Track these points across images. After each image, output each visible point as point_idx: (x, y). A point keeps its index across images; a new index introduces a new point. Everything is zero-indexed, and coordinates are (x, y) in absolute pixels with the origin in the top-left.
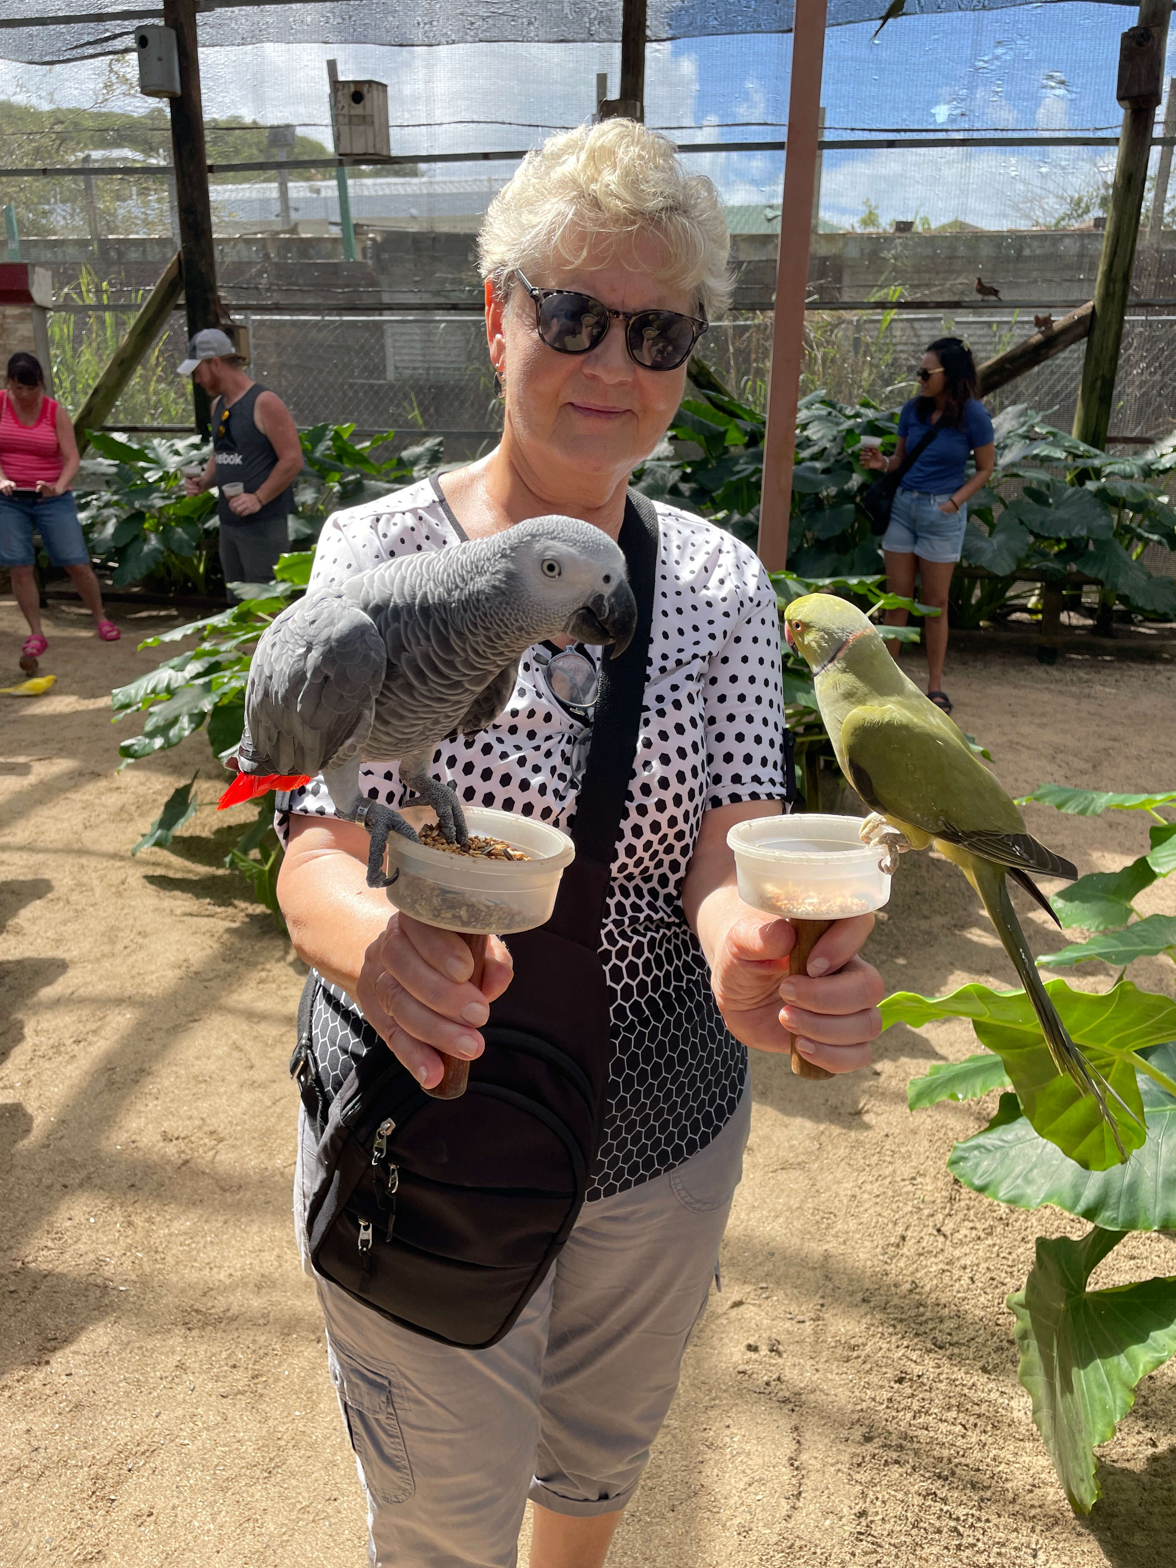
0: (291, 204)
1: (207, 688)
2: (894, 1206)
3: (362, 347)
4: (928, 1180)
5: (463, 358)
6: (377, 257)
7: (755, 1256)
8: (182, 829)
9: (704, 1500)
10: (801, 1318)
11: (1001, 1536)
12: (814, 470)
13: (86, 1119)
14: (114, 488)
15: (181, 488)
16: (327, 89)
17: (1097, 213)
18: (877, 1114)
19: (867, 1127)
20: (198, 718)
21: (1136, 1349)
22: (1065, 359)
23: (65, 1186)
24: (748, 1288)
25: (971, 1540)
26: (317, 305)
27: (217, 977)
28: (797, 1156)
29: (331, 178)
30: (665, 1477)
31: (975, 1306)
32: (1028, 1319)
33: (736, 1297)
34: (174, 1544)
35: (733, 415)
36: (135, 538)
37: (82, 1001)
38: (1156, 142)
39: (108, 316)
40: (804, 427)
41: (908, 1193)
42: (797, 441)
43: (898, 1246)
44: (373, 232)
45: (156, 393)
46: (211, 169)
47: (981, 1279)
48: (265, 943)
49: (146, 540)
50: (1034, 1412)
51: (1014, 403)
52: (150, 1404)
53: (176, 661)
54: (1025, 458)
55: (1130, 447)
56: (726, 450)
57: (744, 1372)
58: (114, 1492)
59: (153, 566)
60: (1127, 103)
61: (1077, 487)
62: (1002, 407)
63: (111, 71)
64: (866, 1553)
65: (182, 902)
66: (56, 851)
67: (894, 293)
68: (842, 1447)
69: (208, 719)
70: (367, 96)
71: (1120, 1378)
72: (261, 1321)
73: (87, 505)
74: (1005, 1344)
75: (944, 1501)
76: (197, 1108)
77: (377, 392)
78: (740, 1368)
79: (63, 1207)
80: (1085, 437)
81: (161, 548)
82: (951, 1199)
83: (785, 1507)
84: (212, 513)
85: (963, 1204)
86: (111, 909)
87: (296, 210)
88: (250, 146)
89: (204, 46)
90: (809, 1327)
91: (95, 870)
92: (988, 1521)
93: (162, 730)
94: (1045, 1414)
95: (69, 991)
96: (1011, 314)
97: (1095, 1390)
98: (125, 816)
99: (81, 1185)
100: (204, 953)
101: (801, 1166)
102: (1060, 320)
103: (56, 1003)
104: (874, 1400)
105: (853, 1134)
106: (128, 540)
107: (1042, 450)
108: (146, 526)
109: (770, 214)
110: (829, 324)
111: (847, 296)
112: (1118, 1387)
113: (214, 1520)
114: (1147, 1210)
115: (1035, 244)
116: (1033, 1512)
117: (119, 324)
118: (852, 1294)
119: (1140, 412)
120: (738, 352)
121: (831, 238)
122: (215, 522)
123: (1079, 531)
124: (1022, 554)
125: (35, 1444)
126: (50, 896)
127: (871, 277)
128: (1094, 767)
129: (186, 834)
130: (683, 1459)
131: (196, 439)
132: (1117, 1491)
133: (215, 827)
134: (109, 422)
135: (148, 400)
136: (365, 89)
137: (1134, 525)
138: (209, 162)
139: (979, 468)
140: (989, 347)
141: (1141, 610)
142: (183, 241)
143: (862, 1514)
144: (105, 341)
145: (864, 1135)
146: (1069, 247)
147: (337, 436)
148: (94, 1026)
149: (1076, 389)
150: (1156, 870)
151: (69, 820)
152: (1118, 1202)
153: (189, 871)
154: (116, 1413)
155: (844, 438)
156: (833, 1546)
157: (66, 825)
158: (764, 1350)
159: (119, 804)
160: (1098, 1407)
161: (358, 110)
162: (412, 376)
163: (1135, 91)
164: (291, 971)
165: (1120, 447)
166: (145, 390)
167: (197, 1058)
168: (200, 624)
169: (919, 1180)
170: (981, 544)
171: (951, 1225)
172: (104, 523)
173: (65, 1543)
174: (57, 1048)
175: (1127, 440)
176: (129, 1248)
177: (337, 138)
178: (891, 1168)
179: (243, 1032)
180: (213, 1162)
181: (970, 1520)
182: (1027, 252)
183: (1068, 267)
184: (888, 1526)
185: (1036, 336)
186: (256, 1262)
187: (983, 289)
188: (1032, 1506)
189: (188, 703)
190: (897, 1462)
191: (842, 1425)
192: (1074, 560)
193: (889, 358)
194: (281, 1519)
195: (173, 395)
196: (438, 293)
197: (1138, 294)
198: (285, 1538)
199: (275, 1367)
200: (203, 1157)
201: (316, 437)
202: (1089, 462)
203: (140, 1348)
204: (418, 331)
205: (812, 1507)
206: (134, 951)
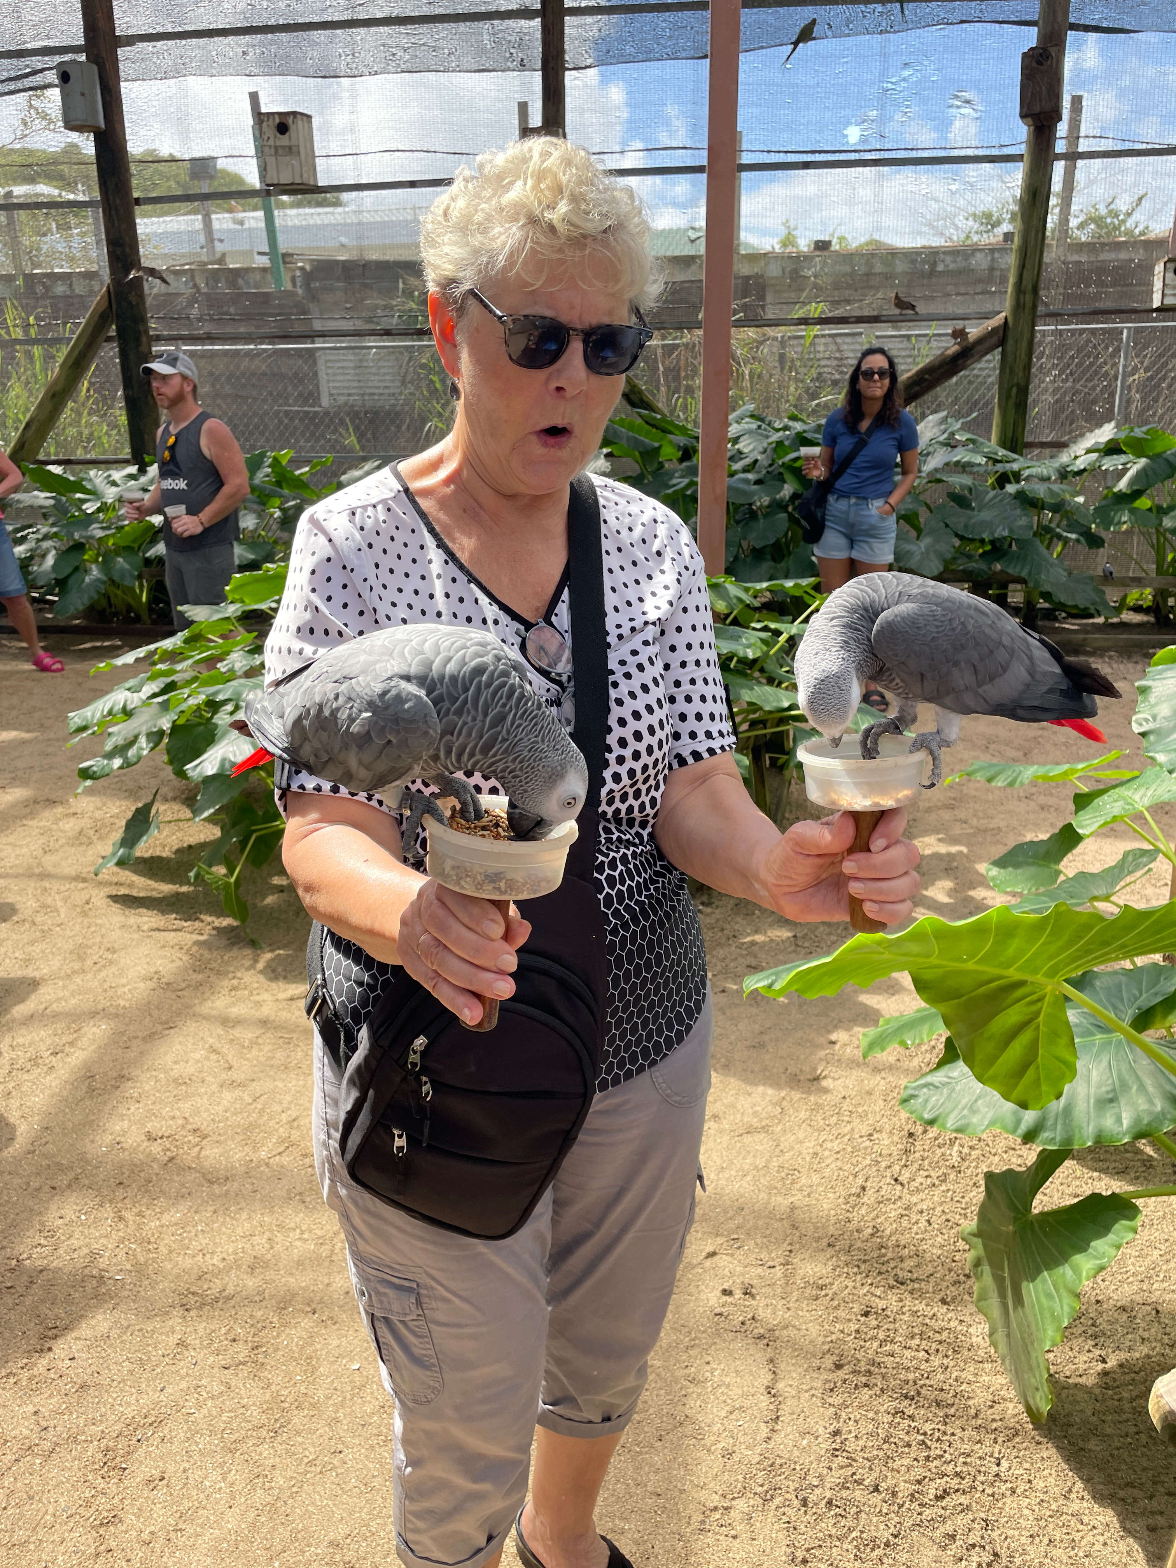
0: (216, 236)
1: (165, 706)
2: (854, 1161)
3: (296, 374)
4: (884, 1135)
5: (398, 384)
6: (307, 285)
7: (725, 1212)
8: (144, 849)
9: (689, 1429)
10: (771, 1264)
11: (966, 1447)
12: (747, 481)
13: (70, 1125)
14: (51, 521)
15: (121, 518)
16: (250, 122)
17: (1006, 227)
18: (834, 1079)
19: (826, 1091)
20: (156, 736)
21: (1078, 1259)
22: (981, 369)
23: (54, 1188)
24: (720, 1240)
25: (938, 1452)
26: (250, 334)
27: (188, 986)
28: (761, 1120)
29: (255, 209)
30: (651, 1411)
31: (933, 1246)
32: (980, 1247)
33: (710, 1249)
34: (187, 1504)
35: (665, 431)
36: (76, 569)
37: (56, 1016)
38: (1059, 157)
39: (37, 351)
40: (736, 440)
41: (866, 1148)
42: (729, 454)
43: (859, 1196)
44: (302, 261)
45: (89, 425)
46: (138, 201)
47: (937, 1222)
48: (235, 952)
49: (87, 571)
50: (991, 1335)
51: (935, 412)
52: (154, 1380)
53: (131, 683)
54: (947, 464)
55: (1047, 451)
56: (661, 465)
57: (721, 1314)
58: (125, 1462)
59: (96, 597)
60: (1030, 120)
61: (998, 490)
62: (924, 416)
63: (31, 106)
64: (842, 1467)
65: (149, 919)
66: (17, 876)
67: (816, 309)
68: (815, 1375)
69: (166, 740)
70: (292, 128)
71: (1066, 1287)
72: (257, 1298)
73: (23, 539)
74: (962, 1278)
75: (912, 1418)
76: (179, 1109)
77: (312, 419)
78: (717, 1311)
79: (53, 1207)
80: (1003, 443)
81: (104, 578)
82: (906, 1151)
83: (764, 1430)
84: (153, 542)
85: (917, 1155)
86: (78, 927)
87: (221, 241)
88: (168, 179)
89: (126, 80)
90: (779, 1272)
91: (59, 892)
92: (953, 1434)
93: (121, 750)
94: (1000, 1335)
95: (42, 1007)
96: (930, 327)
97: (1043, 1300)
98: (85, 840)
99: (69, 1186)
100: (174, 965)
101: (765, 1129)
102: (974, 331)
103: (30, 1019)
104: (842, 1332)
105: (812, 1098)
106: (69, 570)
107: (961, 455)
108: (86, 557)
109: (693, 235)
110: (755, 340)
111: (771, 314)
112: (1064, 1294)
113: (224, 1479)
114: (1081, 1128)
115: (948, 259)
116: (994, 1425)
117: (49, 358)
118: (818, 1240)
119: (1055, 417)
120: (667, 370)
121: (755, 257)
122: (160, 548)
123: (1002, 532)
124: (949, 556)
125: (44, 1424)
126: (15, 918)
127: (793, 295)
128: (1025, 754)
129: (147, 855)
130: (668, 1394)
131: (133, 469)
132: (1071, 1403)
133: (176, 847)
134: (41, 457)
135: (80, 433)
136: (290, 120)
137: (1053, 525)
138: (136, 195)
139: (904, 473)
140: (910, 360)
141: (1062, 606)
142: (112, 274)
143: (837, 1433)
144: (35, 375)
145: (824, 1099)
146: (980, 262)
147: (276, 461)
148: (70, 1038)
149: (993, 397)
150: (1080, 831)
151: (27, 845)
152: (1055, 1124)
153: (153, 890)
154: (122, 1390)
155: (775, 450)
156: (811, 1463)
157: (25, 850)
158: (738, 1294)
159: (78, 829)
160: (1047, 1314)
161: (283, 140)
162: (346, 403)
163: (1037, 109)
164: (262, 979)
165: (1037, 451)
166: (76, 423)
167: (176, 1063)
168: (152, 647)
169: (876, 1136)
170: (912, 548)
171: (907, 1175)
172: (44, 556)
173: (81, 1511)
174: (35, 1061)
175: (1043, 445)
176: (122, 1240)
177: (263, 171)
178: (849, 1127)
179: (219, 1036)
180: (198, 1158)
181: (937, 1434)
182: (940, 268)
183: (980, 281)
184: (861, 1443)
185: (952, 347)
186: (248, 1246)
187: (900, 303)
188: (994, 1420)
189: (146, 722)
190: (866, 1385)
191: (814, 1356)
192: (998, 560)
193: (814, 373)
194: (289, 1473)
195: (105, 428)
196: (369, 320)
197: (1046, 305)
198: (295, 1489)
199: (274, 1338)
200: (188, 1156)
201: (254, 465)
202: (1008, 466)
203: (140, 1330)
204: (352, 357)
205: (789, 1429)
206: (104, 966)
